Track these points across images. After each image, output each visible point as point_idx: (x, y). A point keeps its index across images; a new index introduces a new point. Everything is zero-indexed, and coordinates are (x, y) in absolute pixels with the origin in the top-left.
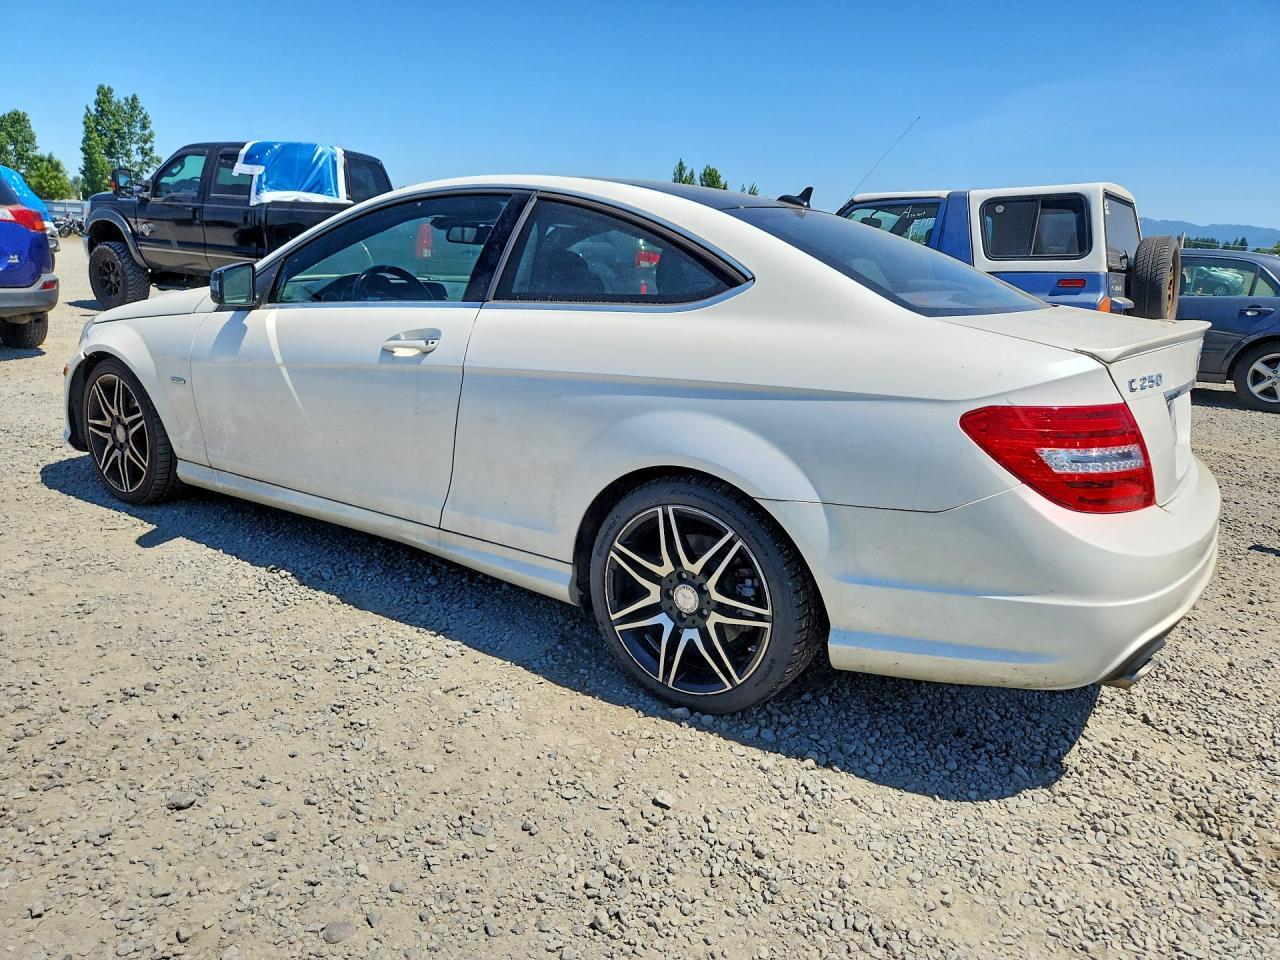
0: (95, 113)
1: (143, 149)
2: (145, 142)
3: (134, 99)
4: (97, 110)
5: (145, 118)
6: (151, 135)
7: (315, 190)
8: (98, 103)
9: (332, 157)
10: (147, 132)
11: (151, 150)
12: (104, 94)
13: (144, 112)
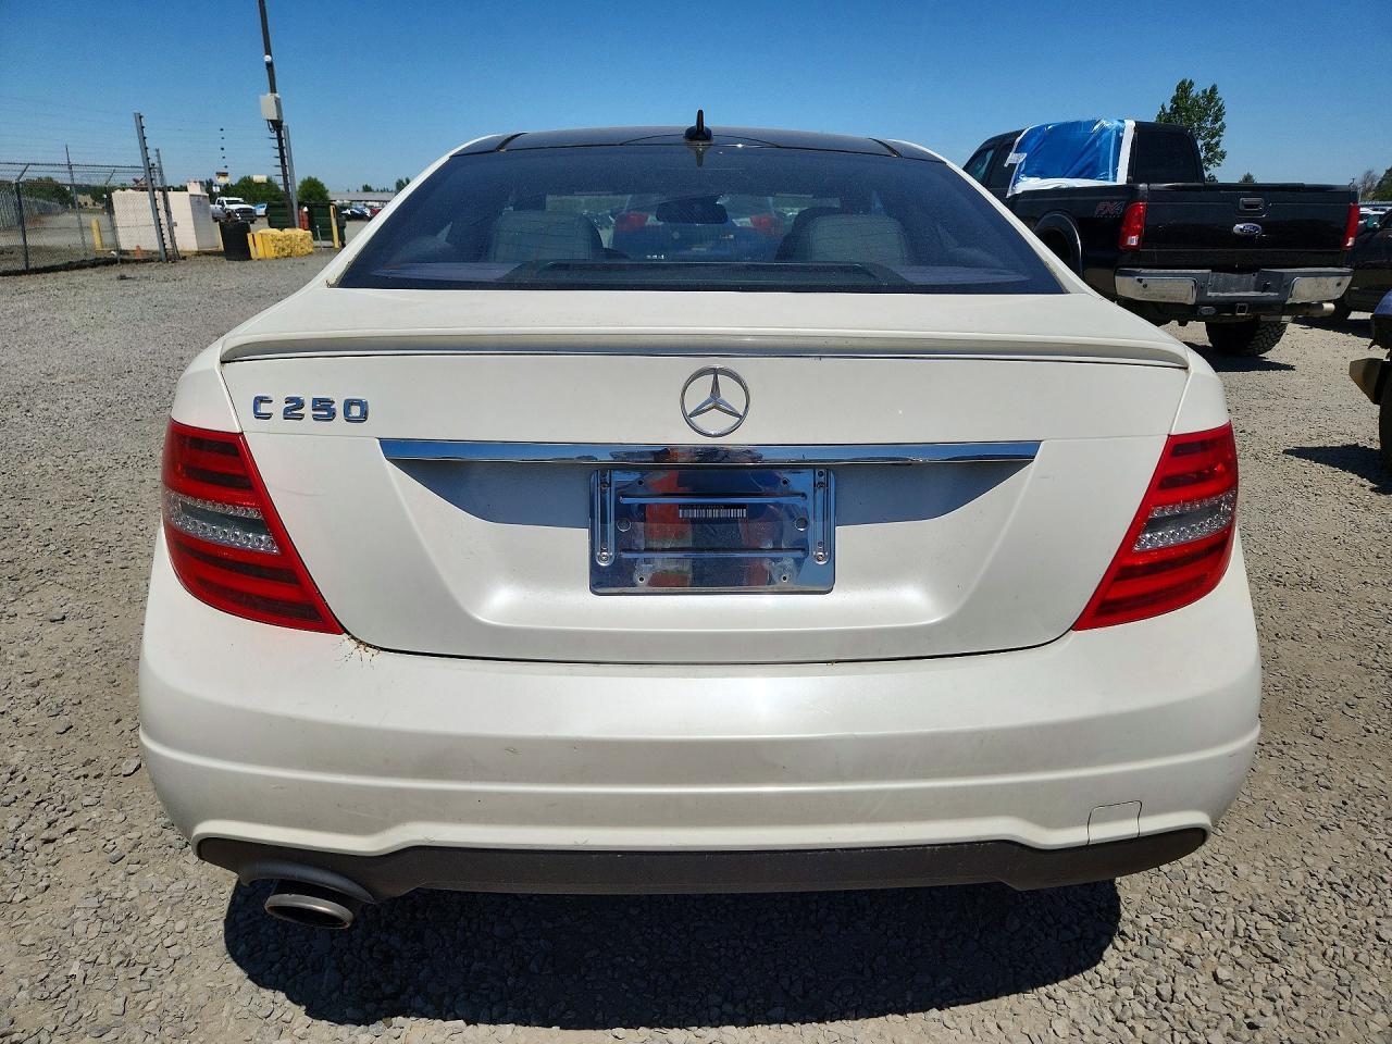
0: (1168, 111)
1: (1209, 143)
2: (1212, 138)
3: (1214, 89)
4: (1171, 108)
5: (1220, 110)
6: (1223, 127)
7: (1086, 173)
8: (1174, 100)
9: (1118, 133)
10: (1217, 126)
11: (1217, 144)
12: (1184, 88)
13: (1220, 103)
